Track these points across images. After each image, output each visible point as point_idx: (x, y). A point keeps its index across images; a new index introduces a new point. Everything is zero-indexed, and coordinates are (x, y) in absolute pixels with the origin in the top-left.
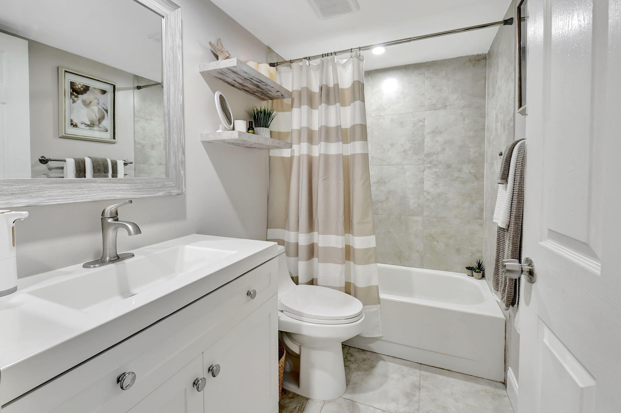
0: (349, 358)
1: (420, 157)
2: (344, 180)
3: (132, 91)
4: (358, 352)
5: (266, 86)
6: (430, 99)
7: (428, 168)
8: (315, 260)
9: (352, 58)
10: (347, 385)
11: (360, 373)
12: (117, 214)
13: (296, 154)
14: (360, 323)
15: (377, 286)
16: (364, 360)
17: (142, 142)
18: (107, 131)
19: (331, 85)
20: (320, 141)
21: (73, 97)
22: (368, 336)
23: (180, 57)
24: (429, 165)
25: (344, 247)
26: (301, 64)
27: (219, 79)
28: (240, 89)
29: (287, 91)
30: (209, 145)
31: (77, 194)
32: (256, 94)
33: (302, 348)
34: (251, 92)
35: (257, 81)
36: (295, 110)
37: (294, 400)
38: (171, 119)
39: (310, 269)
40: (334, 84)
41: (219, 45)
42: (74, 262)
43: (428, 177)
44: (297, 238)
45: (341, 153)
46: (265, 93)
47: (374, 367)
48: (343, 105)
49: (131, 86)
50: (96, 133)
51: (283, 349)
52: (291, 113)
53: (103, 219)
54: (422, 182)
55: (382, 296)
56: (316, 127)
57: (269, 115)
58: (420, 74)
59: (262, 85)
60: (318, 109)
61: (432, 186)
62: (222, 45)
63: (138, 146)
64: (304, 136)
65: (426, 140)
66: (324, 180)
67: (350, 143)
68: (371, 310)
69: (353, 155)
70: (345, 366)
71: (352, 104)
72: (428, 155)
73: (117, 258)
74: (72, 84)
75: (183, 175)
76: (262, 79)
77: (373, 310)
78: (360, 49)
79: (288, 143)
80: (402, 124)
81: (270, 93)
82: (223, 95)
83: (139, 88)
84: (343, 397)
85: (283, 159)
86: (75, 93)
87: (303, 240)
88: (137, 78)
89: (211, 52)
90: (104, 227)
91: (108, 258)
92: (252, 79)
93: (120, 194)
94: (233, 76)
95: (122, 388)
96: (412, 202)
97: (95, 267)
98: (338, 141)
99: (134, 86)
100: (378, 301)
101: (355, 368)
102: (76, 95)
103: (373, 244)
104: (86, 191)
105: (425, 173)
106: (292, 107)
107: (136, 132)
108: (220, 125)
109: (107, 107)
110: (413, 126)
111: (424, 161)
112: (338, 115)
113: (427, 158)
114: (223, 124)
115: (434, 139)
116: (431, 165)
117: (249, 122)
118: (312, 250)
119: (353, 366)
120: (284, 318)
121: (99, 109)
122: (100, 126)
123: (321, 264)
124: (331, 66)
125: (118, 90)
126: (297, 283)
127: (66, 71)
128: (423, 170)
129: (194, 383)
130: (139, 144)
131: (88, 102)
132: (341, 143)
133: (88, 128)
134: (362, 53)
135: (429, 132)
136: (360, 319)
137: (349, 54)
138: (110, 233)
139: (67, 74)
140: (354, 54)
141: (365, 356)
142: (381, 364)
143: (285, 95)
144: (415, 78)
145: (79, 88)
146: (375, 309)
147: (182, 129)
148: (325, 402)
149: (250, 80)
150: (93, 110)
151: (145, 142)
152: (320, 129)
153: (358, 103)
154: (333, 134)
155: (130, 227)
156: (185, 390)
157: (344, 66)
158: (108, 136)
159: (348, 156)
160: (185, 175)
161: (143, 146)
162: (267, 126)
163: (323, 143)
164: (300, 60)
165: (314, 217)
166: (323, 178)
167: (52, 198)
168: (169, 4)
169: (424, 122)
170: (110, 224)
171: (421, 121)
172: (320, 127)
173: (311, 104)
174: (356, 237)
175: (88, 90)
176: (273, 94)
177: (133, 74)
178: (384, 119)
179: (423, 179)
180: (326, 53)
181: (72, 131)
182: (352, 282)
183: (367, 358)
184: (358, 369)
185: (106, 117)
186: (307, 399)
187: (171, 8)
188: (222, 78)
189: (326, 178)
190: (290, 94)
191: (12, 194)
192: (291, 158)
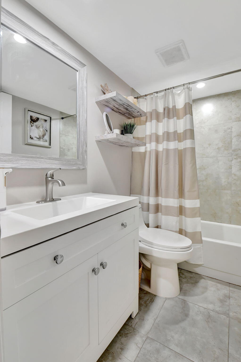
0: (181, 275)
1: (229, 152)
2: (179, 165)
3: (59, 120)
4: (187, 272)
5: (132, 108)
6: (235, 114)
7: (235, 159)
8: (160, 214)
9: (184, 89)
10: (180, 291)
11: (188, 285)
12: (53, 176)
13: (148, 149)
14: (190, 252)
15: (201, 232)
16: (191, 278)
17: (64, 147)
18: (47, 141)
19: (171, 107)
20: (163, 141)
21: (31, 123)
22: (194, 263)
23: (85, 93)
24: (235, 157)
25: (179, 206)
26: (152, 96)
27: (106, 106)
28: (116, 112)
29: (144, 112)
30: (99, 142)
31: (34, 164)
32: (125, 114)
33: (152, 265)
34: (123, 113)
35: (126, 106)
36: (148, 124)
37: (147, 295)
38: (80, 127)
39: (156, 219)
40: (173, 105)
41: (106, 87)
42: (32, 200)
43: (235, 164)
44: (149, 200)
45: (177, 147)
46: (130, 113)
47: (198, 282)
48: (178, 118)
49: (59, 118)
50: (41, 143)
51: (141, 264)
52: (146, 126)
53: (47, 178)
54: (230, 168)
55: (204, 239)
56: (160, 133)
57: (133, 126)
58: (229, 99)
59: (129, 108)
60: (162, 122)
61: (238, 171)
62: (107, 87)
63: (62, 149)
64: (154, 138)
65: (233, 141)
66: (166, 164)
67: (183, 142)
68: (196, 247)
69: (185, 149)
70: (179, 280)
71: (184, 117)
72: (234, 151)
73: (52, 200)
74: (31, 117)
75: (86, 158)
76: (130, 104)
77: (198, 247)
78: (189, 83)
79: (144, 143)
80: (216, 131)
81: (133, 113)
82: (108, 114)
83: (62, 118)
84: (178, 297)
85: (140, 153)
86: (32, 122)
87: (152, 201)
88: (61, 113)
89: (101, 91)
90: (47, 182)
91: (48, 199)
92: (124, 104)
93: (55, 166)
94: (113, 103)
95: (57, 263)
96: (224, 181)
97: (42, 203)
98: (175, 140)
99: (60, 117)
100: (201, 242)
101: (185, 282)
102: (33, 122)
103: (198, 205)
104: (38, 162)
105: (233, 162)
106: (146, 122)
107: (61, 142)
108: (106, 131)
109: (47, 129)
110: (224, 132)
111: (232, 154)
112: (175, 125)
113: (234, 152)
114: (107, 131)
115: (239, 140)
116: (237, 157)
117: (122, 130)
118: (157, 208)
119: (184, 280)
120: (142, 245)
121: (43, 130)
122: (44, 139)
123: (164, 216)
124: (171, 96)
125: (52, 120)
126: (148, 227)
127: (28, 110)
128: (231, 160)
129: (93, 270)
130: (62, 148)
131: (38, 126)
132: (177, 141)
133: (38, 140)
134: (191, 86)
135: (235, 135)
136: (190, 250)
137: (182, 88)
138: (50, 185)
139: (29, 112)
140: (186, 86)
141: (192, 276)
142: (202, 281)
143: (143, 114)
144: (225, 102)
145: (34, 119)
146: (199, 247)
147: (85, 133)
148: (166, 299)
149: (122, 105)
150: (40, 131)
151: (65, 148)
152: (164, 134)
153: (188, 116)
154: (172, 136)
155: (60, 182)
156: (88, 273)
157: (179, 95)
158: (47, 144)
159: (181, 150)
160: (87, 158)
161: (64, 150)
162: (131, 133)
163: (165, 142)
164: (151, 94)
165: (159, 188)
166: (165, 163)
167: (23, 165)
168: (81, 64)
169: (232, 129)
170: (50, 180)
171: (229, 129)
172: (163, 132)
173: (158, 120)
174: (187, 200)
175: (38, 120)
176: (135, 114)
177: (59, 111)
178: (204, 129)
179: (231, 166)
180: (168, 88)
181: (30, 141)
182: (184, 228)
183: (193, 276)
184: (187, 282)
185: (46, 134)
186: (155, 296)
187: (81, 66)
188: (107, 105)
189: (167, 163)
190: (145, 114)
191: (5, 161)
192: (145, 153)
